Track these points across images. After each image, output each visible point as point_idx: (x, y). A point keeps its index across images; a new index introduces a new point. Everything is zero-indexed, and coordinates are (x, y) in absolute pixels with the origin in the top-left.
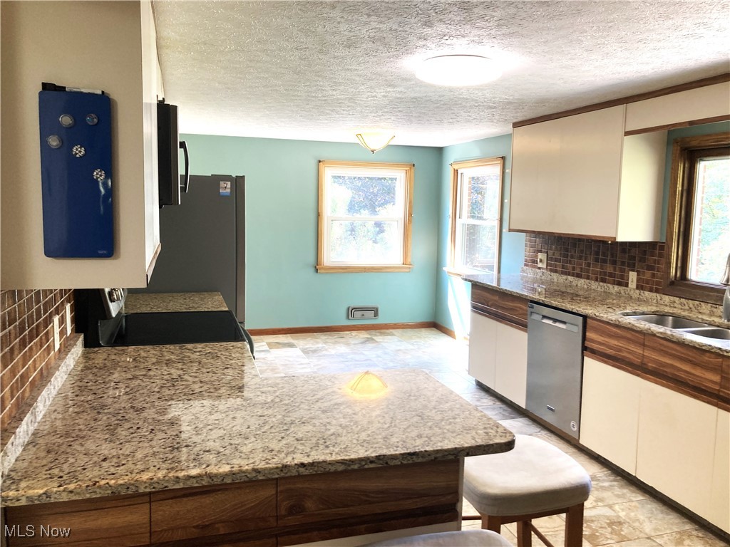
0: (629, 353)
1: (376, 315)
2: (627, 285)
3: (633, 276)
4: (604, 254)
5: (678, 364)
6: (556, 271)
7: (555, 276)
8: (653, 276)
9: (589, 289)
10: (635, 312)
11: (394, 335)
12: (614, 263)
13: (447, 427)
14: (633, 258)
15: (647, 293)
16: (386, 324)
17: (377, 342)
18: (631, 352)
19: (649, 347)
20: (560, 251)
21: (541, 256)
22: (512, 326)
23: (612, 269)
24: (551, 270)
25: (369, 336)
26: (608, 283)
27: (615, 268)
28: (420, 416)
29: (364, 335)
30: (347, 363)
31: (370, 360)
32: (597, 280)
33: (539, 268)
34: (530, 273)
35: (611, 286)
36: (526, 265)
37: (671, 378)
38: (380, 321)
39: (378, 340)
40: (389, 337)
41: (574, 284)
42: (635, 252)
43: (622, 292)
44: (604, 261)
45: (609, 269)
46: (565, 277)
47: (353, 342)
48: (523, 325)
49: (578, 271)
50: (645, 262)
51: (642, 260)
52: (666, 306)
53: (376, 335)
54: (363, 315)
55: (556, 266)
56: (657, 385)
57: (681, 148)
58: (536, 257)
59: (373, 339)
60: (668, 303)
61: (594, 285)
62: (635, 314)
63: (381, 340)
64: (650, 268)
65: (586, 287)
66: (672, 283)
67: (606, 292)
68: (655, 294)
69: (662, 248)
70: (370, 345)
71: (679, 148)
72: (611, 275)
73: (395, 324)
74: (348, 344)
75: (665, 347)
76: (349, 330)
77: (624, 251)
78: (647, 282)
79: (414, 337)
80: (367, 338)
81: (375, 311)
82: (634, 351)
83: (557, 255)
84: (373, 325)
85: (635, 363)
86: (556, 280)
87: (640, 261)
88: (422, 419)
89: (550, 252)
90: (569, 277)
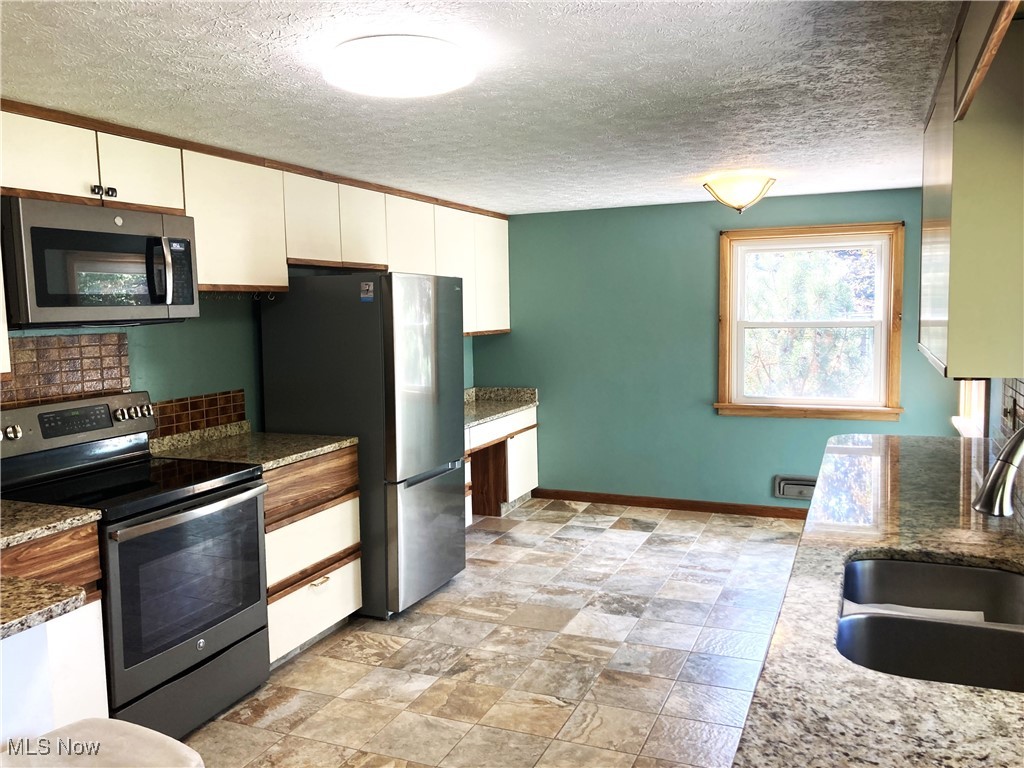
54: (801, 492)
76: (778, 516)
80: (791, 534)
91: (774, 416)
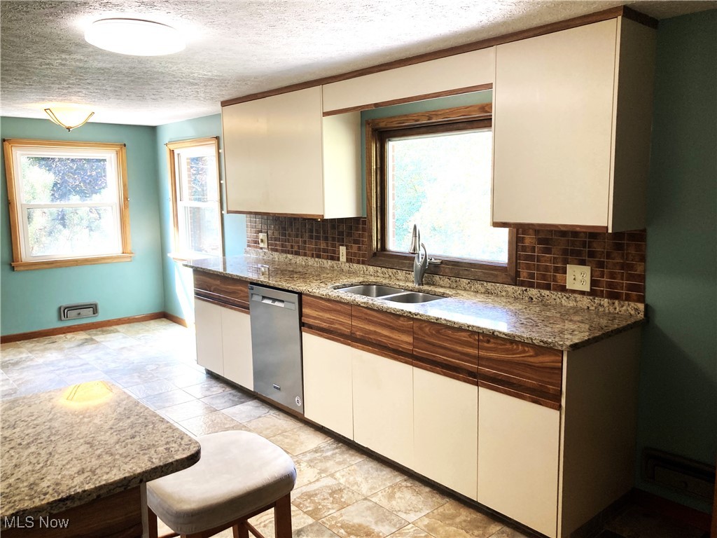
0: (340, 324)
1: (95, 311)
2: (338, 259)
3: (343, 250)
4: (317, 231)
5: (379, 330)
6: (276, 250)
7: (276, 255)
8: (359, 249)
9: (307, 266)
10: (344, 285)
11: (119, 332)
12: (326, 239)
13: (121, 452)
14: (341, 233)
15: (355, 265)
16: (109, 321)
17: (98, 342)
18: (342, 324)
19: (355, 316)
20: (279, 230)
21: (262, 236)
22: (235, 309)
23: (325, 244)
24: (273, 250)
25: (88, 337)
26: (323, 258)
27: (327, 244)
28: (88, 443)
29: (82, 336)
30: (57, 372)
31: (88, 364)
32: (313, 257)
33: (261, 248)
34: (253, 255)
35: (325, 261)
36: (249, 246)
37: (376, 344)
38: (100, 318)
39: (98, 340)
40: (112, 335)
41: (293, 261)
42: (344, 227)
43: (335, 265)
44: (318, 238)
45: (323, 245)
46: (285, 255)
47: (67, 346)
48: (245, 308)
49: (296, 249)
50: (351, 236)
51: (349, 235)
52: (371, 275)
53: (96, 335)
54: (79, 314)
55: (276, 245)
56: (364, 352)
57: (372, 129)
58: (257, 237)
59: (92, 340)
60: (373, 274)
61: (311, 261)
62: (345, 286)
63: (103, 339)
64: (356, 242)
65: (304, 263)
66: (375, 254)
67: (321, 267)
68: (361, 266)
69: (364, 223)
70: (88, 347)
71: (370, 129)
72: (325, 251)
73: (120, 320)
74: (61, 349)
75: (370, 315)
76: (64, 333)
77: (333, 227)
78: (355, 254)
79: (141, 331)
80: (86, 339)
81: (94, 308)
82: (343, 322)
83: (276, 235)
84: (93, 324)
85: (346, 333)
86: (277, 259)
87: (347, 236)
88: (91, 447)
89: (270, 232)
90: (289, 255)
91: (56, 267)
